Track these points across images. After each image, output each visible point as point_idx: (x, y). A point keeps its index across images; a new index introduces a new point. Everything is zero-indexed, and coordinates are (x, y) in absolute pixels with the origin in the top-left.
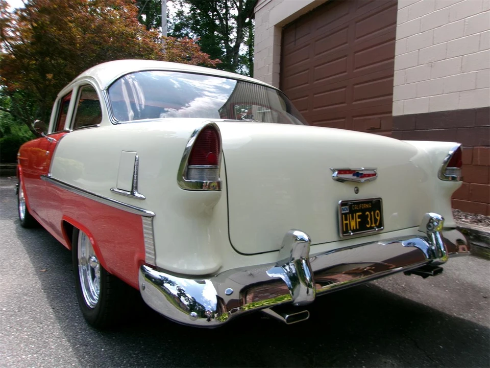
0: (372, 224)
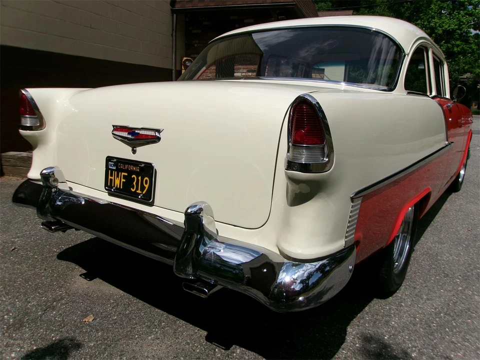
0: (137, 189)
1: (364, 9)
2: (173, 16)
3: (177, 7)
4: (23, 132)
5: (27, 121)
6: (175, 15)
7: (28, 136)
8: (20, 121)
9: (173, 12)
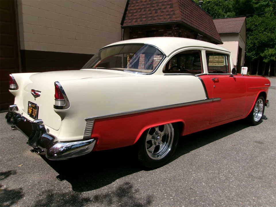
1: (256, 15)
2: (122, 30)
3: (125, 25)
4: (10, 90)
5: (12, 86)
6: (123, 29)
7: (12, 92)
8: (9, 86)
9: (122, 28)
